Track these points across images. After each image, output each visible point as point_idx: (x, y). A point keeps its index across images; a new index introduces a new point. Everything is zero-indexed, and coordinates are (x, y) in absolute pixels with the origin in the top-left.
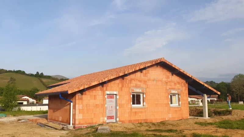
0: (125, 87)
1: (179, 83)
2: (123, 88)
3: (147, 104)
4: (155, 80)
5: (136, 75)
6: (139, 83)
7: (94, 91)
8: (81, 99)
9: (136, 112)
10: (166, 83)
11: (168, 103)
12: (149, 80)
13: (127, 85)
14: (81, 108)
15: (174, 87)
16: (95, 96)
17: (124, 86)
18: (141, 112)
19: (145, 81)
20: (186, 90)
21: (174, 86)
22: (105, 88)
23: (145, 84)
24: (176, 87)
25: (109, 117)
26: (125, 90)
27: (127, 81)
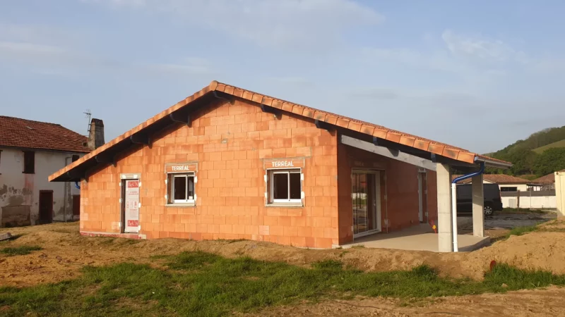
0: (155, 163)
1: (300, 138)
2: (151, 167)
3: (200, 199)
4: (224, 139)
5: (178, 135)
6: (183, 152)
7: (103, 175)
8: (86, 189)
9: (174, 216)
10: (258, 142)
11: (261, 196)
12: (209, 141)
13: (157, 159)
14: (86, 204)
15: (283, 151)
16: (104, 183)
17: (153, 162)
18: (187, 217)
19: (198, 146)
20: (328, 154)
21: (285, 147)
22: (119, 168)
23: (198, 152)
24: (289, 151)
25: (131, 221)
26: (155, 168)
27: (159, 149)
